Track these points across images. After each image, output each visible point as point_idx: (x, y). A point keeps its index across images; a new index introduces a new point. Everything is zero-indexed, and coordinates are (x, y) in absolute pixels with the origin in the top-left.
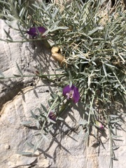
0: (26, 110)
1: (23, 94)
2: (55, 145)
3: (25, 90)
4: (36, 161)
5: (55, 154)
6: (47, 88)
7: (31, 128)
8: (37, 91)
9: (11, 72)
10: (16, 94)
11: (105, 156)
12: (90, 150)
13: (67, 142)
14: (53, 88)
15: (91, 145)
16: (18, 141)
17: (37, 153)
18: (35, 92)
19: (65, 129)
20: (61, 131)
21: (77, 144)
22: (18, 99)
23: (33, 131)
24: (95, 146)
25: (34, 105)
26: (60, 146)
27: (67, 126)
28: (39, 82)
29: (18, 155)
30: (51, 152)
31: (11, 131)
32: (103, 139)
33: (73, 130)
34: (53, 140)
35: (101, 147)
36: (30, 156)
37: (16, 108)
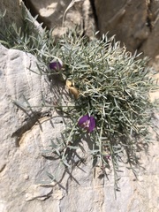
0: (43, 140)
1: (40, 124)
2: (67, 176)
3: (42, 120)
4: (51, 192)
5: (67, 185)
6: (61, 119)
7: (47, 158)
8: (53, 121)
10: (34, 124)
11: (109, 188)
12: (96, 182)
13: (77, 173)
14: (66, 119)
15: (97, 176)
16: (36, 171)
17: (53, 183)
18: (51, 122)
19: (76, 159)
20: (73, 161)
21: (86, 175)
22: (36, 129)
23: (49, 161)
24: (101, 176)
25: (51, 135)
26: (71, 177)
27: (78, 156)
28: (55, 114)
29: (36, 186)
30: (64, 183)
31: (30, 160)
32: (107, 170)
33: (83, 161)
34: (65, 171)
35: (106, 179)
36: (47, 186)
37: (35, 137)
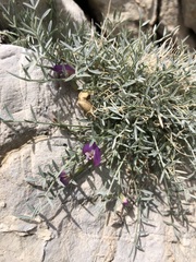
0: (33, 164)
1: (34, 143)
2: (63, 214)
3: (37, 139)
4: (35, 229)
5: (61, 226)
6: (65, 141)
7: (36, 187)
8: (52, 142)
9: (24, 115)
10: (25, 142)
11: (127, 243)
12: (108, 230)
13: (80, 214)
14: (73, 142)
15: (111, 223)
16: (17, 200)
17: (38, 219)
18: (49, 144)
19: (79, 196)
20: (74, 198)
21: (93, 219)
22: (26, 148)
23: (38, 192)
24: (116, 226)
25: (45, 159)
26: (69, 216)
27: (83, 193)
28: (57, 132)
29: (14, 218)
30: (56, 222)
31: (11, 186)
32: (128, 219)
33: (91, 200)
34: (62, 208)
35: (124, 229)
36: (28, 221)
37: (22, 159)
